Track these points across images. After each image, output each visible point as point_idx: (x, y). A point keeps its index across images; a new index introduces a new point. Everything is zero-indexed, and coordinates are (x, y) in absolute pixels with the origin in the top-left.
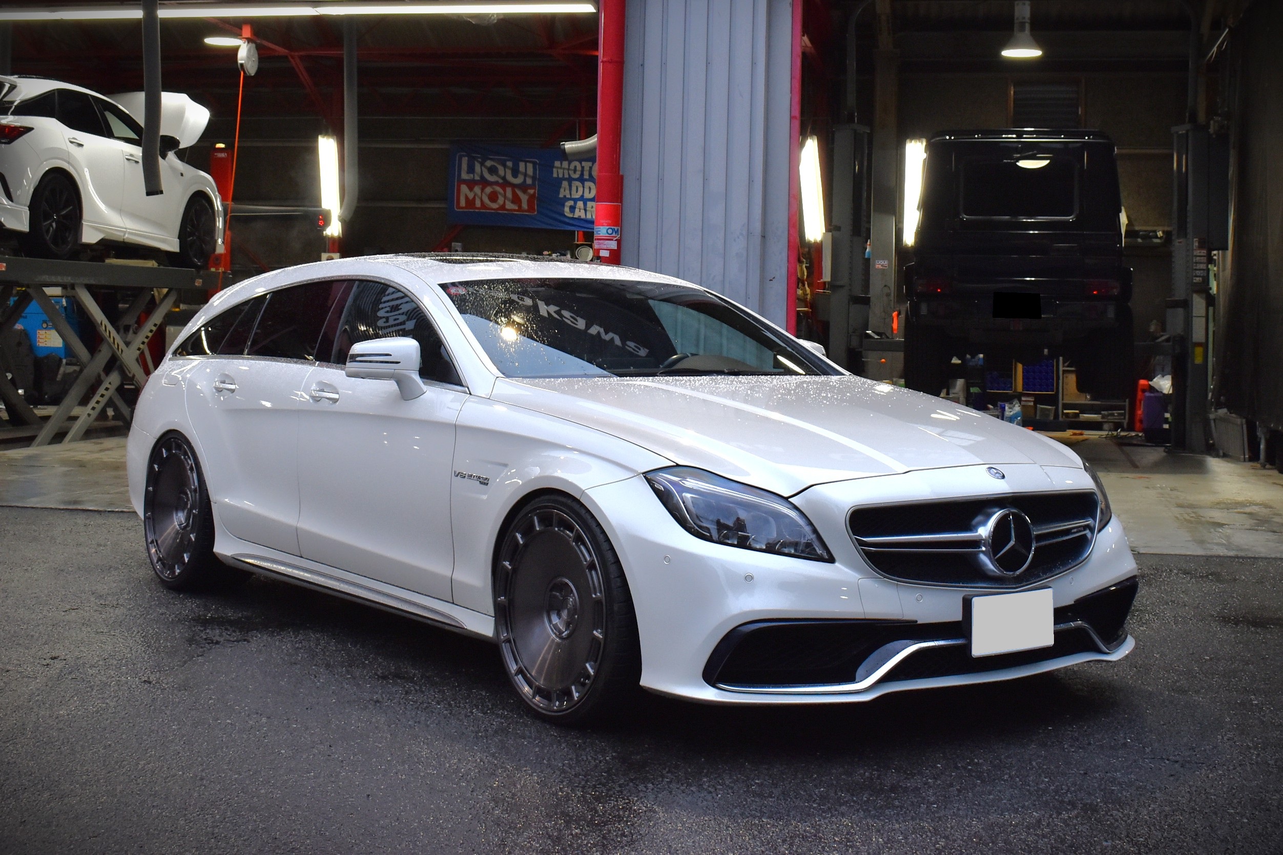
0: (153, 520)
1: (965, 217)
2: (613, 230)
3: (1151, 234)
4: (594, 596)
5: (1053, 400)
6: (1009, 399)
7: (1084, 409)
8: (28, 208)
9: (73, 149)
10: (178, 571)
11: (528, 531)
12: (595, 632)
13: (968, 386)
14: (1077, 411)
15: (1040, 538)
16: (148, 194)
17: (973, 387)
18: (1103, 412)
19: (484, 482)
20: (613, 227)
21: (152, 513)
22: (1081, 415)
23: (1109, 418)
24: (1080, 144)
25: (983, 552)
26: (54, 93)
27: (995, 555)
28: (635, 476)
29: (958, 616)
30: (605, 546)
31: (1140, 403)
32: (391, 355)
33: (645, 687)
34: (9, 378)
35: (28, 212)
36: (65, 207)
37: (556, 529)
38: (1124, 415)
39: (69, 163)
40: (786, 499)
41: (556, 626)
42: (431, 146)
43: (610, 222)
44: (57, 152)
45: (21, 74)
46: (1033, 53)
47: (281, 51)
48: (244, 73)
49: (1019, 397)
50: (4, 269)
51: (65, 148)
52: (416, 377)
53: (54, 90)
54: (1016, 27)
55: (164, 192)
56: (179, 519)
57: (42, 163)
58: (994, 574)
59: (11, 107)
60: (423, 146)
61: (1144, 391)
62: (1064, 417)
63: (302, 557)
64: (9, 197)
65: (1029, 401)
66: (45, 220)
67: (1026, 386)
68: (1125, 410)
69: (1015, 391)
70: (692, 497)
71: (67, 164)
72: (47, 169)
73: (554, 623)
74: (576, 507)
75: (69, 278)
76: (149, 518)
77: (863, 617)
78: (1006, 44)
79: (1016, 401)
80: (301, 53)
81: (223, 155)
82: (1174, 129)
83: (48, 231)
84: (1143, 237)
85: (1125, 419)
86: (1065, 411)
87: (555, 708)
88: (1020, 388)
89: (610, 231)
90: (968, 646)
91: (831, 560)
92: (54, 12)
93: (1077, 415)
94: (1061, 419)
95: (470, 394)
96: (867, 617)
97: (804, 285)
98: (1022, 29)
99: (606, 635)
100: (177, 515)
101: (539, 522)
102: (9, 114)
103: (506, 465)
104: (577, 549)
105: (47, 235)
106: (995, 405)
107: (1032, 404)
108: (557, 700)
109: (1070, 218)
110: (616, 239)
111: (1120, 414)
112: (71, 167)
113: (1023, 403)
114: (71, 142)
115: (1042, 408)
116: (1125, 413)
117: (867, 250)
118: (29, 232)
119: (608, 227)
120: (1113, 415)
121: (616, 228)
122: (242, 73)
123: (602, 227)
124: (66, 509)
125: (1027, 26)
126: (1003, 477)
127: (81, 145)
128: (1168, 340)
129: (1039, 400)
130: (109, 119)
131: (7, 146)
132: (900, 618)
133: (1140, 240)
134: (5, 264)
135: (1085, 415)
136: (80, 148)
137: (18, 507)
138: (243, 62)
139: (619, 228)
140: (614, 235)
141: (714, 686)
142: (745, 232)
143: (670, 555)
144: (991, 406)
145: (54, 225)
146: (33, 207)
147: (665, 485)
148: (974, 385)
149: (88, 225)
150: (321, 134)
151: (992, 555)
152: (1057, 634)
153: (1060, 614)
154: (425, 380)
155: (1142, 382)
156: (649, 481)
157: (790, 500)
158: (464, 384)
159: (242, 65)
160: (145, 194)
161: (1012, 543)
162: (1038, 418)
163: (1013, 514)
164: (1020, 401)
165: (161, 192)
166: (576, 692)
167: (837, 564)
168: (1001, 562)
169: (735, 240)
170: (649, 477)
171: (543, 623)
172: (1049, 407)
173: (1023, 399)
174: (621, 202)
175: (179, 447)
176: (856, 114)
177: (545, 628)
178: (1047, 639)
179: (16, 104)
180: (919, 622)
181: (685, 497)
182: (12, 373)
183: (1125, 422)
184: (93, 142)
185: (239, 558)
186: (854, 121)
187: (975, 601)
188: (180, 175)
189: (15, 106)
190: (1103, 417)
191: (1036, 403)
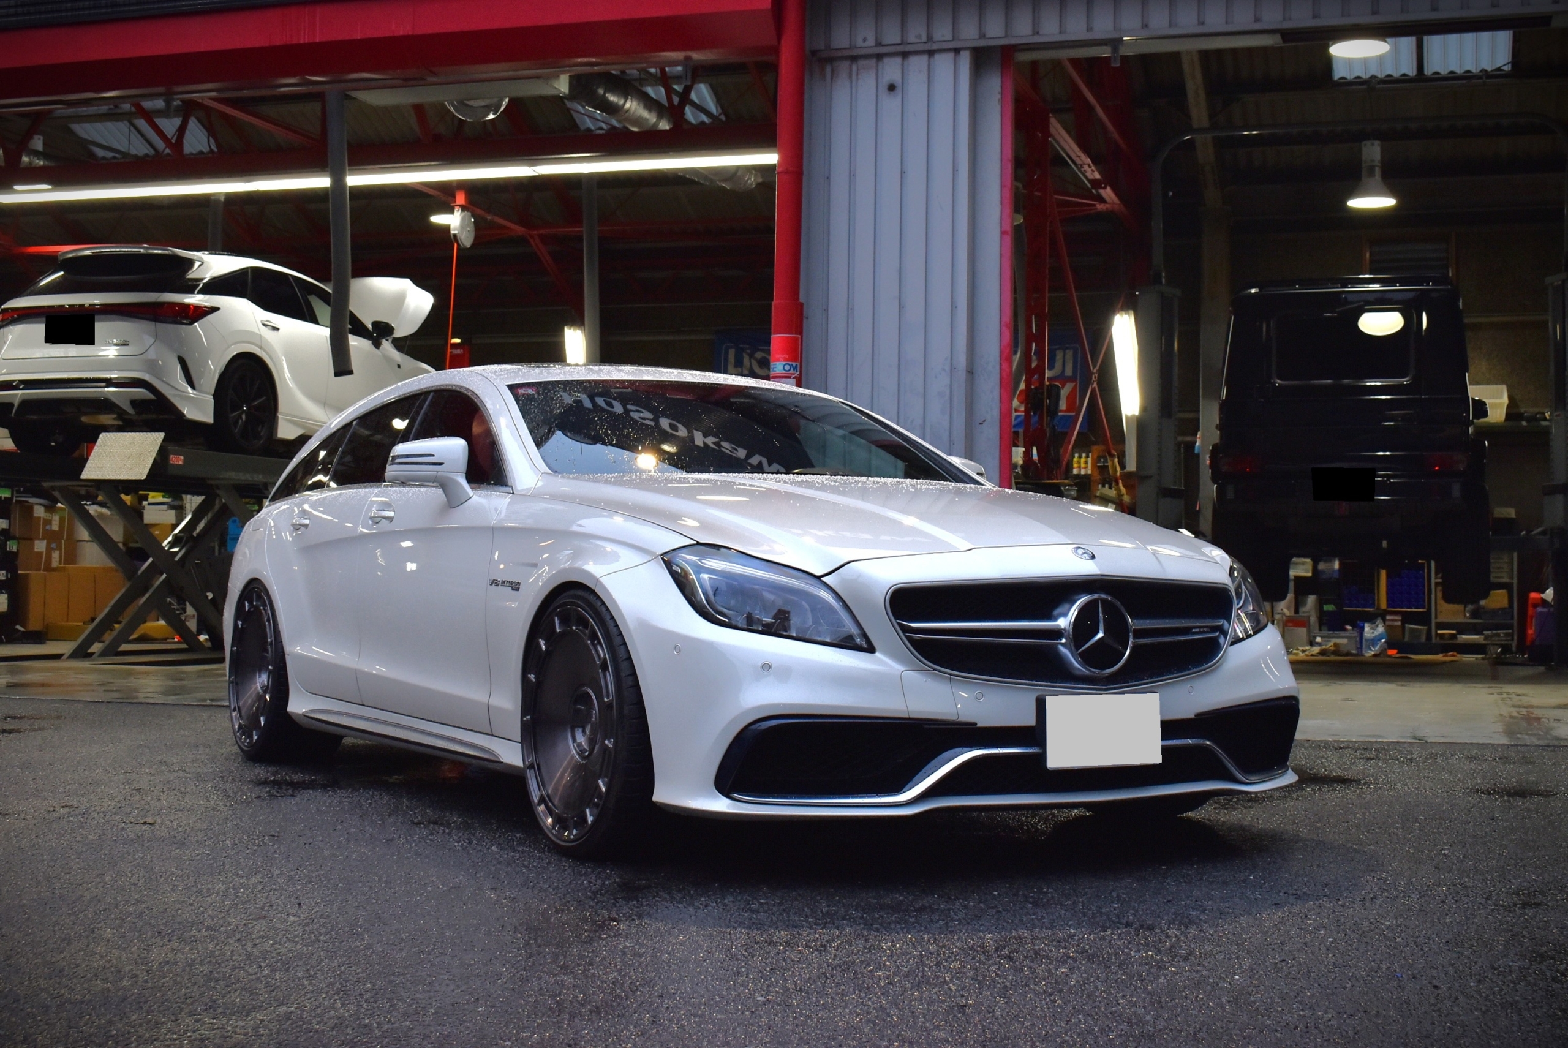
0: (237, 684)
1: (1278, 382)
2: (791, 366)
3: (1538, 416)
4: (606, 700)
5: (1424, 619)
6: (1371, 618)
7: (1462, 629)
8: (212, 397)
9: (266, 333)
10: (255, 738)
11: (551, 637)
12: (606, 742)
13: (1320, 603)
14: (1454, 632)
15: (1139, 633)
16: (337, 374)
17: (1326, 604)
18: (1485, 632)
19: (516, 587)
20: (790, 363)
21: (236, 677)
22: (1458, 636)
23: (1493, 639)
24: (1419, 293)
25: (1062, 644)
26: (247, 271)
27: (1077, 647)
28: (653, 559)
29: (1030, 720)
30: (617, 641)
31: (1532, 620)
32: (433, 456)
33: (657, 802)
34: (210, 598)
35: (213, 401)
36: (255, 399)
37: (574, 628)
38: (1512, 635)
39: (261, 348)
40: (819, 578)
41: (579, 745)
42: (693, 337)
43: (787, 356)
44: (249, 336)
45: (211, 250)
46: (1385, 202)
47: (519, 230)
48: (458, 245)
49: (1382, 615)
50: (181, 463)
51: (256, 331)
52: (463, 481)
53: (247, 268)
54: (1364, 172)
55: (354, 372)
56: (262, 679)
57: (229, 347)
58: (1080, 673)
59: (199, 285)
60: (683, 338)
61: (1535, 606)
62: (1438, 638)
63: (363, 705)
64: (191, 382)
65: (1395, 620)
66: (233, 411)
67: (1391, 602)
68: (1513, 630)
69: (1379, 608)
70: (710, 578)
71: (259, 350)
72: (235, 353)
73: (578, 741)
74: (592, 598)
75: (261, 477)
76: (232, 682)
77: (906, 716)
78: (1353, 193)
79: (1379, 621)
80: (541, 232)
81: (458, 351)
82: (1549, 280)
83: (236, 423)
84: (1528, 420)
85: (1513, 640)
86: (1439, 632)
87: (572, 837)
88: (1384, 605)
89: (787, 368)
90: (1042, 757)
91: (871, 649)
92: (249, 181)
93: (1453, 637)
94: (1434, 640)
95: (513, 493)
96: (912, 716)
97: (1117, 484)
98: (1371, 171)
99: (615, 744)
100: (260, 677)
101: (560, 623)
102: (196, 292)
103: (535, 565)
104: (591, 647)
105: (236, 427)
106: (1354, 626)
107: (1399, 623)
108: (575, 828)
109: (1405, 381)
110: (794, 376)
111: (1506, 635)
112: (263, 353)
113: (1388, 623)
114: (265, 325)
115: (1411, 628)
116: (1513, 633)
117: (1197, 444)
118: (213, 425)
119: (784, 363)
120: (1498, 635)
121: (794, 364)
122: (456, 245)
123: (777, 363)
124: (200, 705)
125: (1378, 171)
126: (1093, 557)
127: (276, 329)
128: (1543, 533)
129: (1407, 618)
130: (313, 304)
131: (190, 327)
132: (954, 718)
133: (1524, 423)
134: (182, 458)
135: (1464, 636)
136: (275, 332)
137: (148, 703)
138: (456, 232)
139: (798, 364)
140: (792, 371)
141: (728, 796)
142: (948, 368)
143: (681, 645)
144: (1349, 627)
145: (244, 416)
146: (219, 395)
147: (684, 567)
148: (1328, 602)
149: (284, 419)
150: (566, 325)
151: (1073, 648)
152: (1165, 750)
153: (1169, 728)
154: (473, 485)
155: (1533, 595)
156: (668, 564)
157: (823, 579)
158: (510, 484)
159: (455, 235)
160: (333, 375)
161: (1100, 635)
162: (1407, 639)
163: (1104, 601)
164: (1384, 620)
165: (351, 372)
166: (591, 815)
167: (877, 654)
168: (1087, 658)
169: (936, 377)
170: (668, 560)
171: (567, 739)
172: (1419, 627)
173: (1388, 617)
174: (801, 333)
175: (259, 597)
176: (1164, 274)
177: (567, 744)
178: (1154, 757)
179: (204, 281)
180: (979, 725)
181: (703, 578)
182: (213, 593)
183: (1514, 644)
184: (291, 327)
185: (313, 715)
186: (1161, 283)
187: (1049, 700)
188: (396, 367)
189: (204, 284)
190: (1486, 638)
191: (1404, 622)
